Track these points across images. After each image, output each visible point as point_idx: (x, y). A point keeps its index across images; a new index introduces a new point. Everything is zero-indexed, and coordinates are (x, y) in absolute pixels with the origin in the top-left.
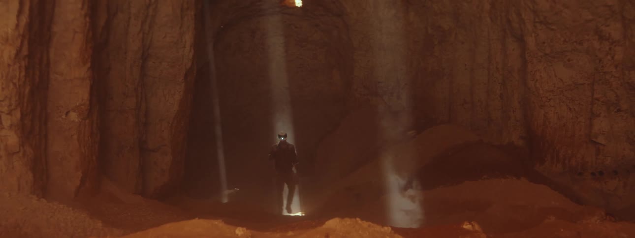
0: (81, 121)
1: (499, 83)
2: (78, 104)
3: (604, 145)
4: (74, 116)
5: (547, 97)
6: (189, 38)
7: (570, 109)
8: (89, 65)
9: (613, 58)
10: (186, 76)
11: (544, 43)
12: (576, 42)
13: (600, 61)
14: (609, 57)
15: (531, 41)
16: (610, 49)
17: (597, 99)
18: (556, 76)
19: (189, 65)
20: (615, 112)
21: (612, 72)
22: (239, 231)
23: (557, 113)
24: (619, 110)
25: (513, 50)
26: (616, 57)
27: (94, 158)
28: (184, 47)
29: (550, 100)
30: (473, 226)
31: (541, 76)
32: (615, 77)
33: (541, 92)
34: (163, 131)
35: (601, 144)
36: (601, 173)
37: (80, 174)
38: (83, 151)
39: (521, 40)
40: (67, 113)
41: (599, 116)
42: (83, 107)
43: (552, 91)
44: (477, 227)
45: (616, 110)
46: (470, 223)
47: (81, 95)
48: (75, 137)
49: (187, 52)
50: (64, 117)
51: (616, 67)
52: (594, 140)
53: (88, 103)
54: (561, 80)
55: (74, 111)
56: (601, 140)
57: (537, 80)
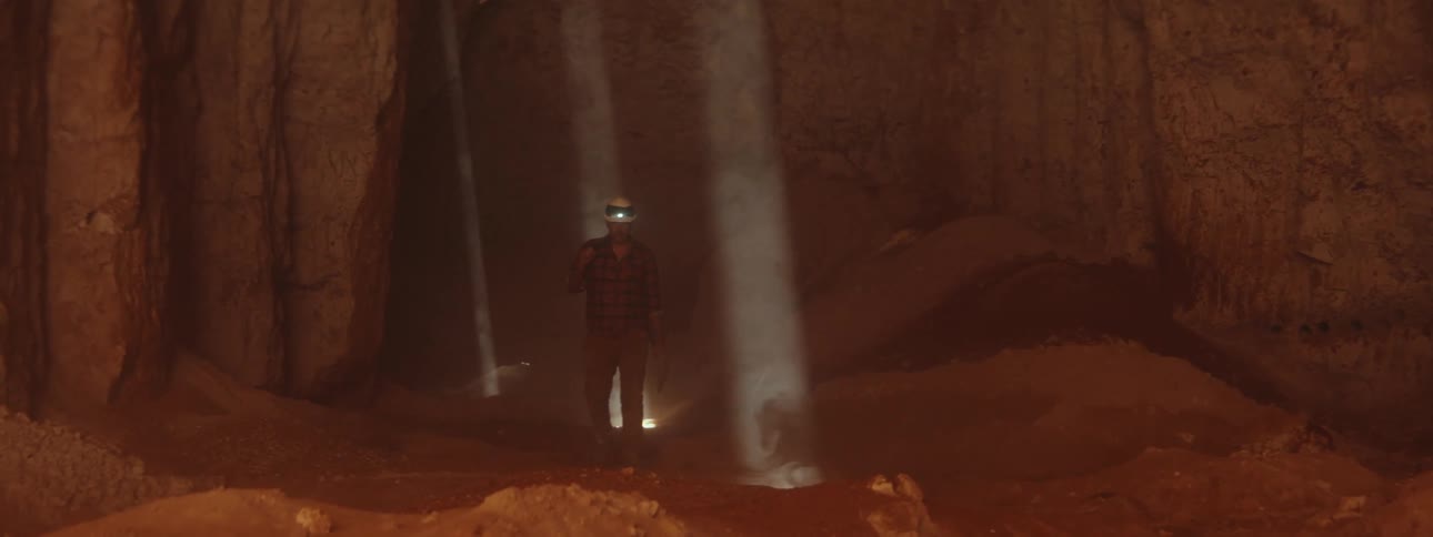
0: (121, 232)
1: (1099, 123)
2: (113, 195)
3: (1328, 265)
4: (105, 222)
5: (1197, 156)
6: (384, 34)
7: (1252, 183)
8: (135, 107)
9: (1343, 67)
10: (380, 120)
11: (1188, 33)
12: (1259, 30)
13: (1315, 73)
14: (1335, 66)
15: (1159, 28)
16: (1337, 46)
17: (1311, 161)
18: (1217, 108)
19: (387, 94)
20: (1354, 189)
21: (1341, 98)
22: (305, 518)
23: (1222, 191)
24: (1361, 186)
25: (1126, 47)
26: (1351, 65)
27: (154, 314)
28: (374, 55)
29: (1206, 161)
30: (896, 485)
31: (1183, 108)
32: (1349, 110)
33: (1184, 144)
34: (333, 244)
35: (1321, 262)
36: (1324, 327)
37: (121, 350)
38: (128, 299)
39: (1139, 25)
40: (90, 217)
41: (1314, 198)
42: (125, 201)
43: (1209, 142)
44: (908, 486)
45: (1353, 185)
46: (892, 479)
47: (119, 174)
48: (110, 269)
49: (382, 68)
50: (83, 224)
51: (1351, 87)
52: (1307, 253)
53: (135, 192)
54: (1231, 117)
55: (104, 209)
56: (1321, 252)
57: (1175, 118)
